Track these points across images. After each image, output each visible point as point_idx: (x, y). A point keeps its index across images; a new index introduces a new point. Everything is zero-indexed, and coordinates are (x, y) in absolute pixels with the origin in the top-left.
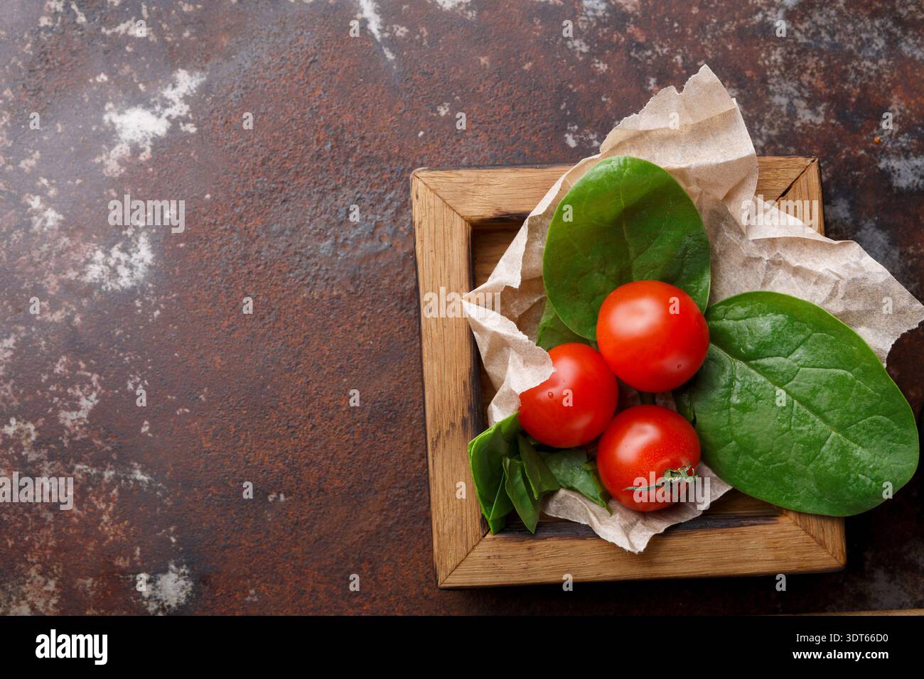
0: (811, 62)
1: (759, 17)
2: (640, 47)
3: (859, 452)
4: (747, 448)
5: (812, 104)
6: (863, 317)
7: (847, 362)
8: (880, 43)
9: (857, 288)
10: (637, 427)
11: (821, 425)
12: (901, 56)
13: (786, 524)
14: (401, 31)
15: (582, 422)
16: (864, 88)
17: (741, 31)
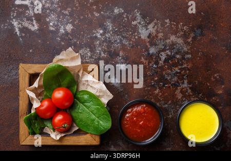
0: (105, 44)
1: (95, 35)
2: (71, 40)
3: (101, 122)
4: (81, 120)
5: (104, 52)
6: (102, 96)
7: (99, 105)
8: (119, 41)
9: (101, 91)
10: (59, 115)
11: (94, 116)
12: (123, 43)
13: (88, 136)
14: (23, 35)
15: (48, 114)
16: (115, 50)
17: (91, 37)
